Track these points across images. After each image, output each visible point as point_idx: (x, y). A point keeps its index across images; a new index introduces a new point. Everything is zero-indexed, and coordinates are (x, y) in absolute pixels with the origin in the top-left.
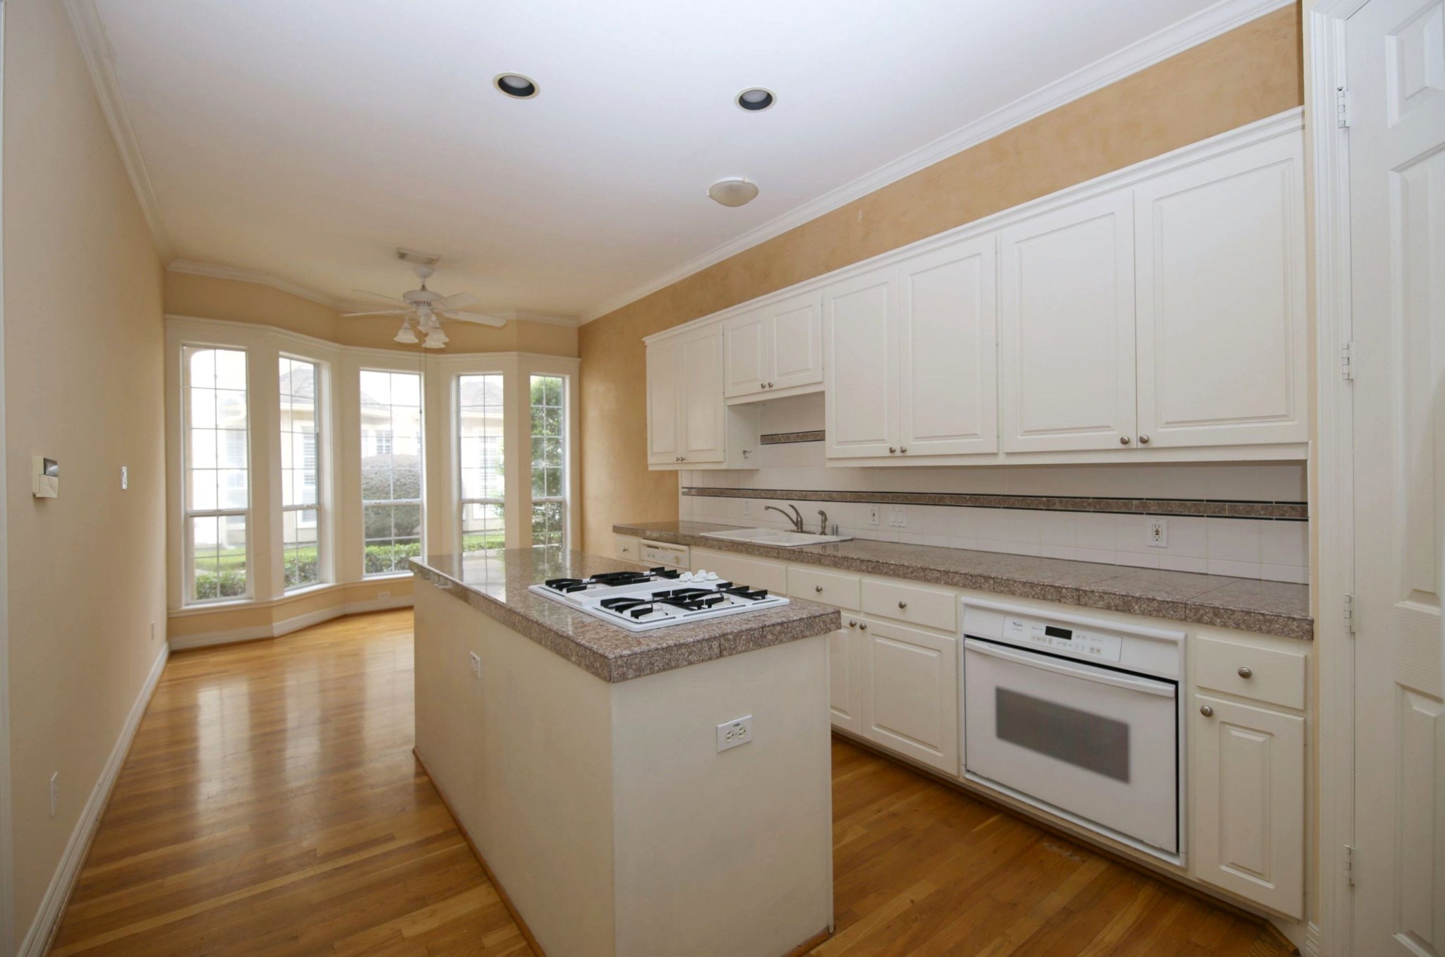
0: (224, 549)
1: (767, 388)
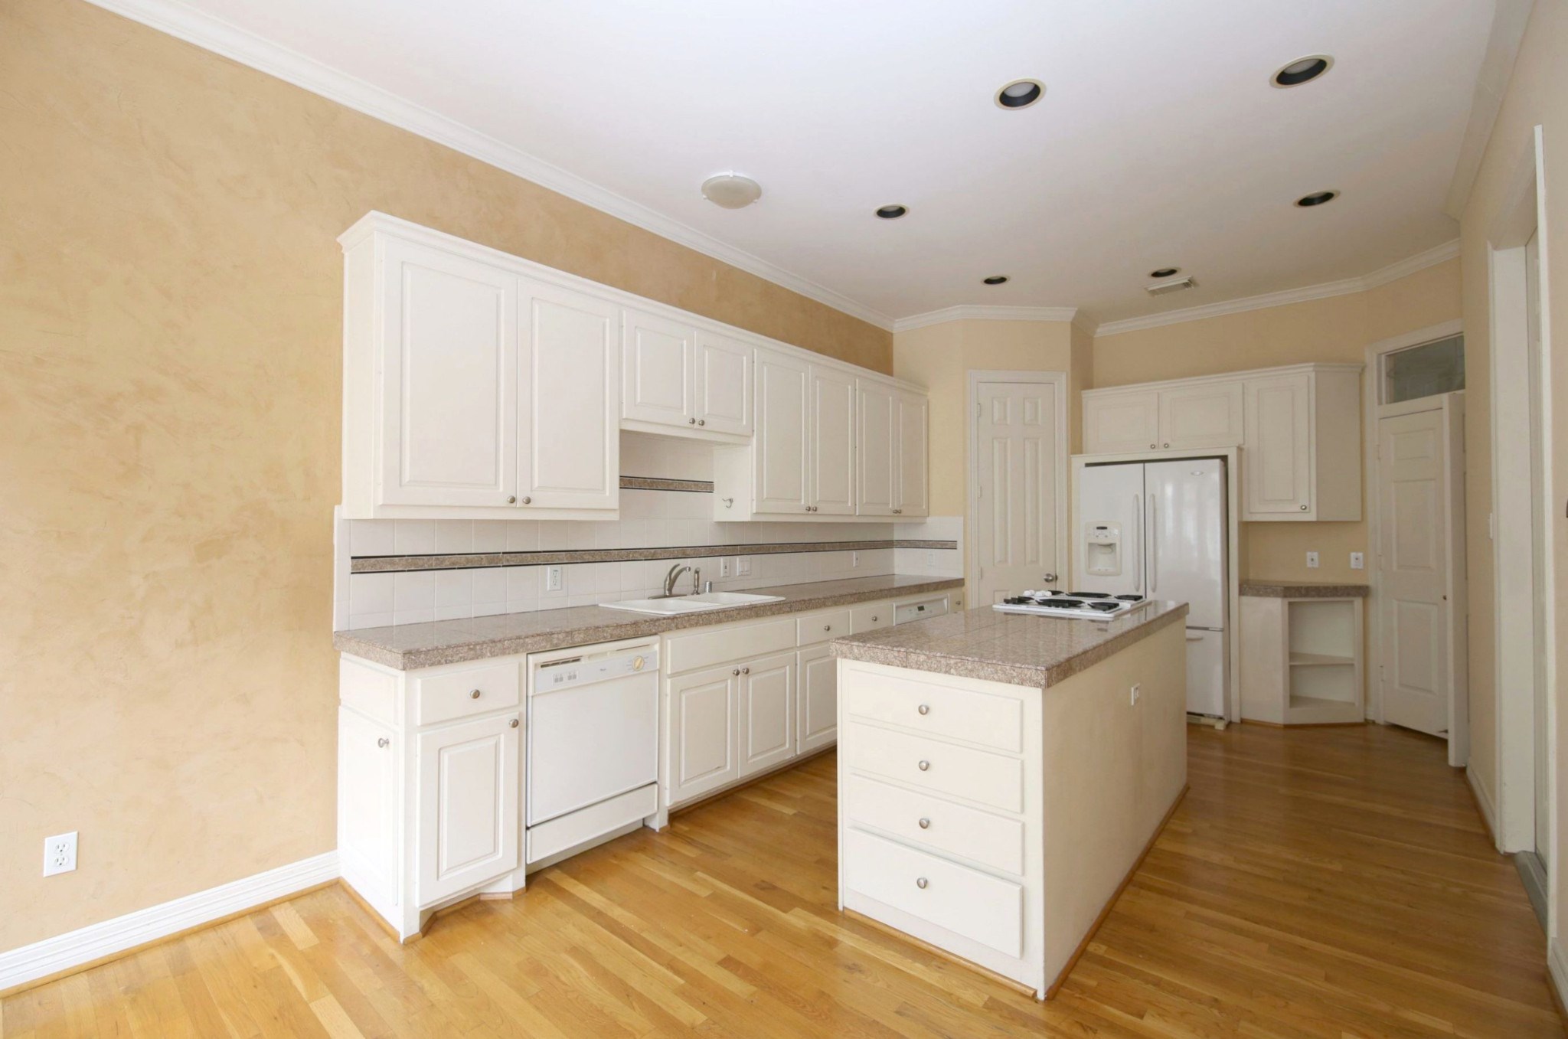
1: (696, 425)
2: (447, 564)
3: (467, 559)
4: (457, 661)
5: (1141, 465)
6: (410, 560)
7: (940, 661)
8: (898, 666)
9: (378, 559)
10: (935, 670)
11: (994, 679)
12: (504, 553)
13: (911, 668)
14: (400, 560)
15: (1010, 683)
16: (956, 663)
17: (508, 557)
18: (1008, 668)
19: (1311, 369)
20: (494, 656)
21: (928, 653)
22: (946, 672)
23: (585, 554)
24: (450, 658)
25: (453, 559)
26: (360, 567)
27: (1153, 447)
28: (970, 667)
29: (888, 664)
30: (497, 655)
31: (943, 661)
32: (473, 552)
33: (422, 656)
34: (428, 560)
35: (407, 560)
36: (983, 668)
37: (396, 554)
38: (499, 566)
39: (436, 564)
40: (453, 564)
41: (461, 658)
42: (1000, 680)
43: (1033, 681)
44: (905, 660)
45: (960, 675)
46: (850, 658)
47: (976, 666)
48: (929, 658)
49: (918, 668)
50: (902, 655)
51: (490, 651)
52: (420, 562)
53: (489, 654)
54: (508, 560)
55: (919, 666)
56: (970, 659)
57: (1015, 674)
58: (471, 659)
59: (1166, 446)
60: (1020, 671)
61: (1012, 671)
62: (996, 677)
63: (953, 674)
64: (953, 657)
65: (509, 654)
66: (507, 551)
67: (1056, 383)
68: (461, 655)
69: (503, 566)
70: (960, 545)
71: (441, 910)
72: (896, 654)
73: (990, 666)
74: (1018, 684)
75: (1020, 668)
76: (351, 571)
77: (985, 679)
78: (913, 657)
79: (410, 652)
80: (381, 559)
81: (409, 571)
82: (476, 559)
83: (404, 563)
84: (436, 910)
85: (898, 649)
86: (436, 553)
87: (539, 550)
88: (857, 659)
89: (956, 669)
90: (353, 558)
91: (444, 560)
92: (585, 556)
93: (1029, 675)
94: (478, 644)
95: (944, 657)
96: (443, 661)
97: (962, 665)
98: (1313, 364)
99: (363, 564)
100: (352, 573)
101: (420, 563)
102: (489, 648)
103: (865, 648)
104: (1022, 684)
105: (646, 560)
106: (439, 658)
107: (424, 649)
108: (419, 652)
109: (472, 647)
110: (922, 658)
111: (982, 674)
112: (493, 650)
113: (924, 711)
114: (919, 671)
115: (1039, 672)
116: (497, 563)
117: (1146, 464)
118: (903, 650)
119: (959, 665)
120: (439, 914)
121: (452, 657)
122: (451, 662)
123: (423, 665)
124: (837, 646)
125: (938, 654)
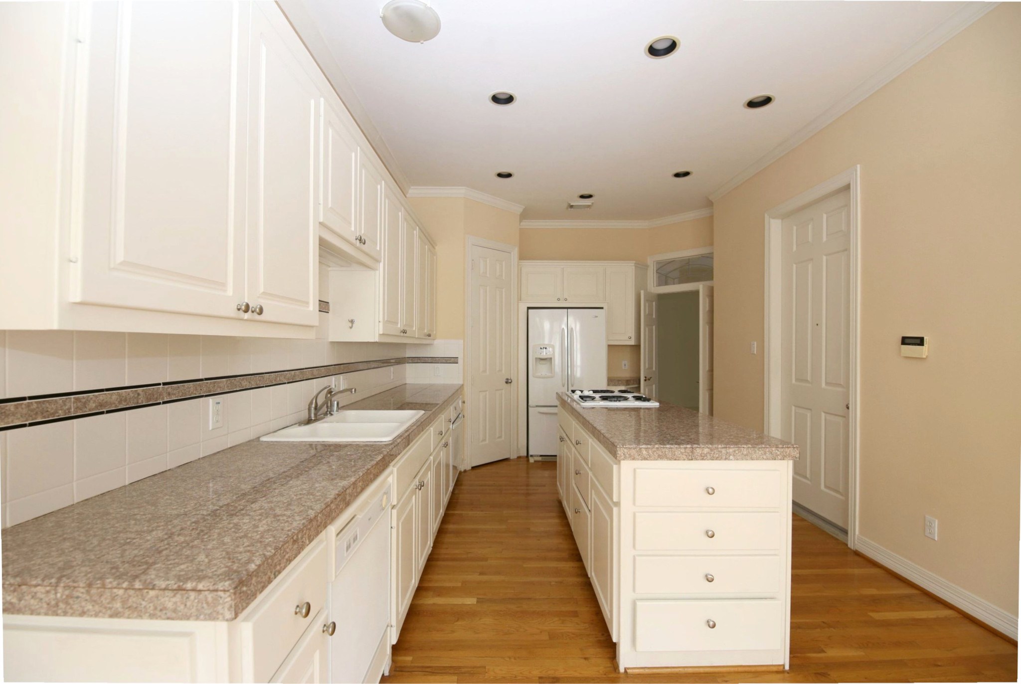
2: (92, 406)
3: (119, 395)
5: (566, 310)
6: (35, 406)
7: (721, 452)
8: (684, 460)
10: (717, 459)
11: (763, 459)
12: (164, 384)
13: (696, 459)
15: (775, 459)
16: (735, 451)
17: (169, 390)
18: (774, 449)
19: (633, 264)
21: (710, 446)
22: (726, 459)
23: (243, 380)
25: (101, 398)
27: (559, 300)
28: (745, 453)
29: (675, 460)
31: (724, 451)
32: (126, 385)
34: (64, 402)
35: (29, 405)
36: (755, 453)
38: (159, 404)
39: (77, 408)
40: (101, 405)
42: (767, 459)
43: (791, 455)
44: (691, 454)
45: (737, 460)
46: (638, 459)
47: (750, 451)
48: (711, 450)
49: (703, 459)
50: (688, 451)
52: (52, 406)
54: (169, 394)
55: (703, 457)
56: (745, 446)
57: (779, 453)
59: (566, 300)
60: (782, 450)
61: (777, 451)
62: (765, 457)
63: (731, 460)
64: (732, 447)
66: (168, 381)
67: (512, 253)
69: (164, 403)
70: (460, 361)
72: (683, 450)
73: (760, 449)
74: (781, 459)
75: (783, 448)
77: (757, 459)
78: (699, 451)
82: (132, 395)
83: (25, 411)
85: (685, 446)
86: (74, 390)
87: (201, 377)
88: (646, 459)
89: (734, 455)
91: (88, 401)
92: (243, 383)
93: (788, 452)
95: (724, 448)
97: (738, 452)
98: (634, 262)
103: (654, 449)
104: (784, 459)
105: (288, 383)
110: (706, 450)
111: (754, 456)
113: (710, 491)
114: (703, 461)
115: (795, 449)
116: (157, 399)
117: (569, 310)
118: (689, 446)
119: (737, 452)
124: (626, 450)
125: (720, 446)
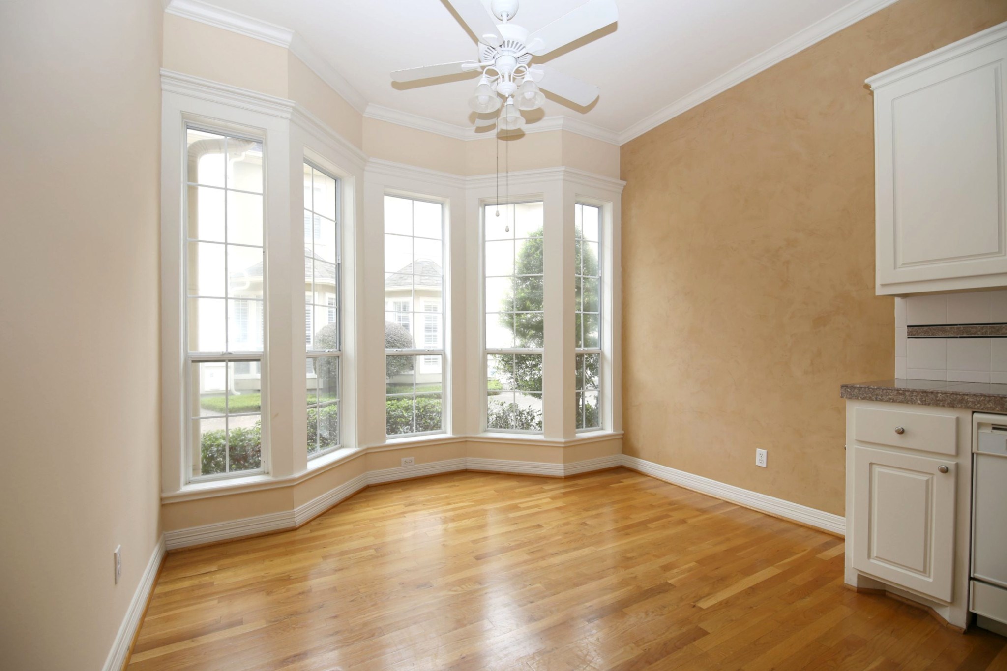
0: (232, 394)
2: (1002, 332)
4: (887, 401)
6: (962, 329)
9: (930, 327)
14: (951, 328)
20: (926, 404)
24: (880, 397)
26: (914, 333)
30: (929, 404)
33: (856, 391)
35: (958, 328)
37: (948, 323)
39: (991, 332)
41: (890, 399)
51: (921, 400)
53: (919, 402)
58: (899, 402)
65: (943, 406)
68: (890, 397)
71: (890, 592)
76: (907, 337)
79: (846, 386)
80: (934, 327)
81: (960, 337)
83: (956, 331)
84: (887, 589)
90: (908, 326)
91: (1000, 329)
94: (908, 391)
96: (874, 398)
99: (917, 331)
100: (908, 338)
101: (973, 330)
102: (919, 397)
106: (870, 395)
107: (858, 386)
108: (853, 387)
109: (901, 392)
112: (924, 399)
120: (887, 593)
121: (882, 397)
122: (881, 400)
123: (857, 398)
